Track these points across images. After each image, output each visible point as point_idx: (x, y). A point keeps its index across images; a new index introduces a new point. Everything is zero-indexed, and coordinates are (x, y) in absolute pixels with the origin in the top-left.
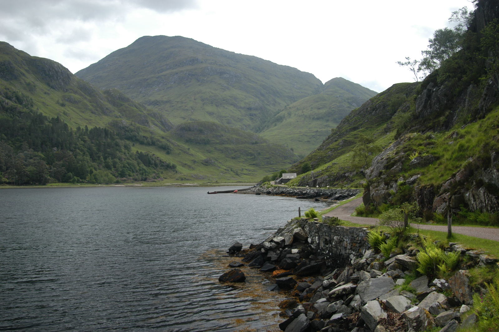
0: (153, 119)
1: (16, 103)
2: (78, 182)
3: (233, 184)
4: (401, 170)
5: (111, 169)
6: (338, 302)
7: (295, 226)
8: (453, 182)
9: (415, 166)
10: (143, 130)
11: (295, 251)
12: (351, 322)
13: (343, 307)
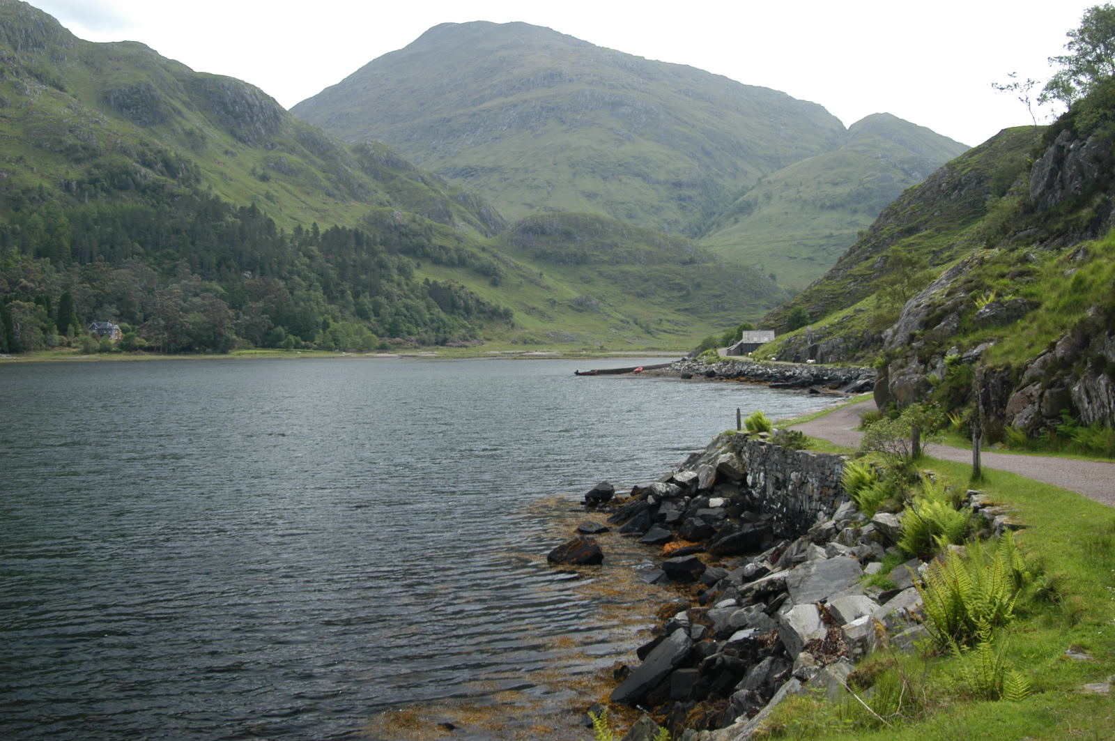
0: (462, 209)
1: (163, 175)
2: (296, 348)
3: (636, 353)
4: (956, 332)
5: (368, 319)
6: (753, 607)
7: (724, 448)
8: (1049, 361)
9: (985, 322)
10: (440, 233)
11: (716, 501)
12: (763, 647)
13: (760, 618)
